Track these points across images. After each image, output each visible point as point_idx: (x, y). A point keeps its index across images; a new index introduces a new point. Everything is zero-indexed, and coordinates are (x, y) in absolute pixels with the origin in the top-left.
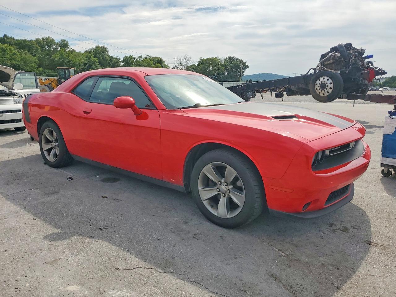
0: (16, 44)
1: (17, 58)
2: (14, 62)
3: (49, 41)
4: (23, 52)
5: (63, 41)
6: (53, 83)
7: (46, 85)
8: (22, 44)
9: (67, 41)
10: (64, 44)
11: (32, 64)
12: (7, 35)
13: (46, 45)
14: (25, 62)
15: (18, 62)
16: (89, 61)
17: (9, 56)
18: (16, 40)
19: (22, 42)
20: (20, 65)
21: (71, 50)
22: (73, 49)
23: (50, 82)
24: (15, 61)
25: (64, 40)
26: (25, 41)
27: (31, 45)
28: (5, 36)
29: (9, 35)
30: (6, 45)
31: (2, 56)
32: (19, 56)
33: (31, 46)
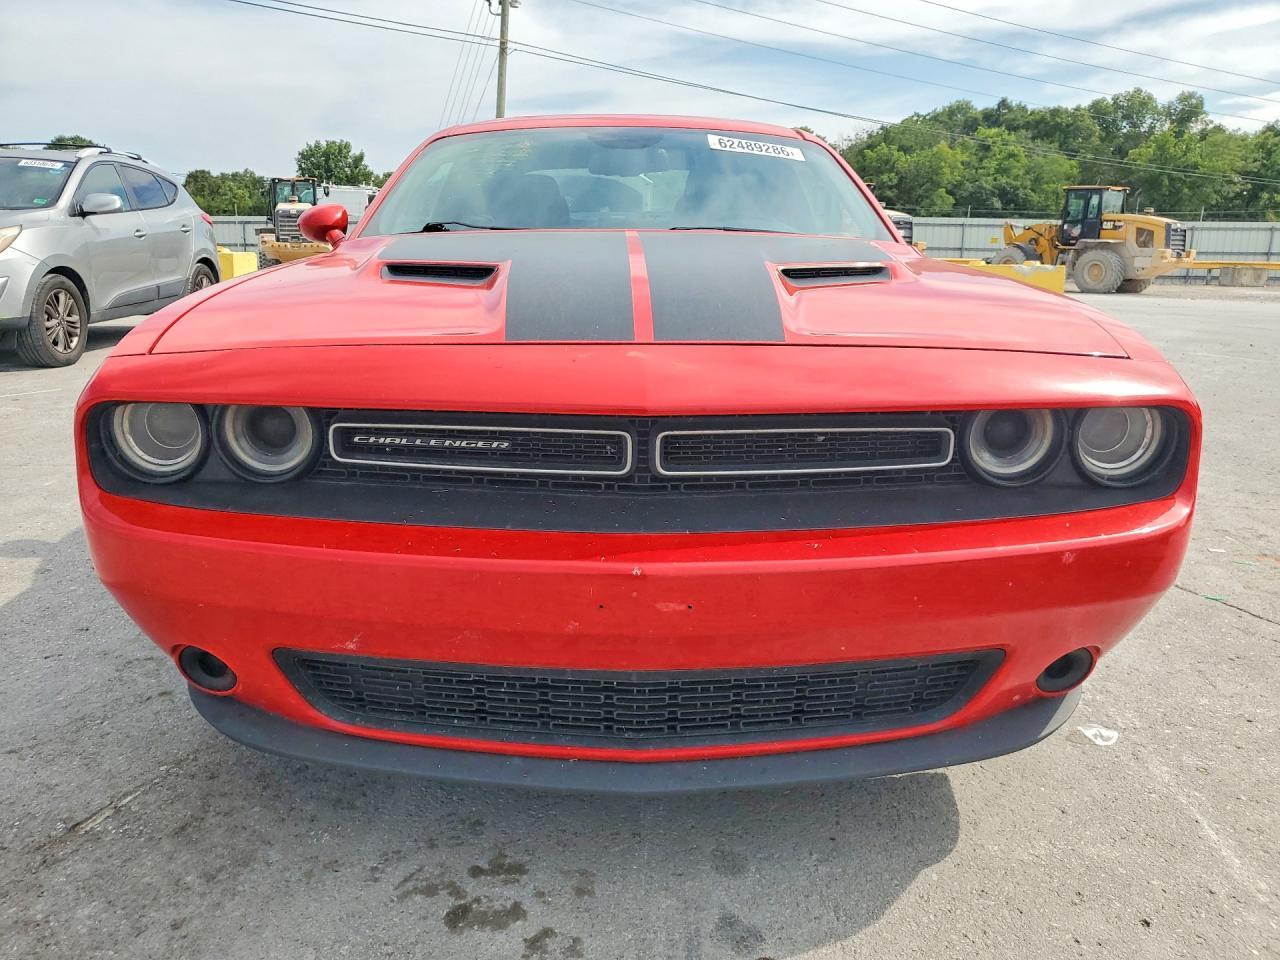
0: (1027, 126)
1: (1015, 167)
2: (1003, 180)
3: (1136, 106)
4: (1040, 146)
5: (1185, 98)
6: (1041, 239)
7: (1018, 247)
8: (1047, 123)
9: (1201, 96)
10: (1188, 110)
11: (1054, 183)
12: (1009, 101)
13: (1125, 117)
14: (1037, 180)
15: (1016, 178)
16: (1263, 165)
17: (994, 164)
18: (1032, 113)
19: (1048, 115)
20: (1018, 189)
21: (1211, 126)
22: (1217, 122)
23: (1034, 236)
24: (1008, 177)
25: (1191, 96)
26: (1055, 112)
27: (1072, 124)
28: (1003, 103)
29: (1014, 100)
30: (994, 130)
31: (976, 165)
32: (1024, 161)
33: (1072, 128)
